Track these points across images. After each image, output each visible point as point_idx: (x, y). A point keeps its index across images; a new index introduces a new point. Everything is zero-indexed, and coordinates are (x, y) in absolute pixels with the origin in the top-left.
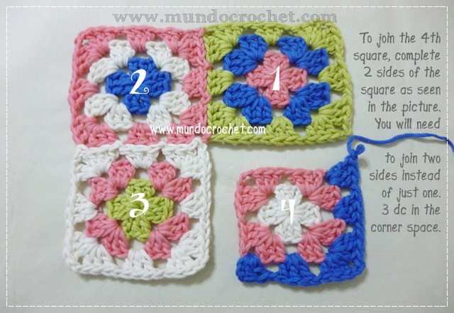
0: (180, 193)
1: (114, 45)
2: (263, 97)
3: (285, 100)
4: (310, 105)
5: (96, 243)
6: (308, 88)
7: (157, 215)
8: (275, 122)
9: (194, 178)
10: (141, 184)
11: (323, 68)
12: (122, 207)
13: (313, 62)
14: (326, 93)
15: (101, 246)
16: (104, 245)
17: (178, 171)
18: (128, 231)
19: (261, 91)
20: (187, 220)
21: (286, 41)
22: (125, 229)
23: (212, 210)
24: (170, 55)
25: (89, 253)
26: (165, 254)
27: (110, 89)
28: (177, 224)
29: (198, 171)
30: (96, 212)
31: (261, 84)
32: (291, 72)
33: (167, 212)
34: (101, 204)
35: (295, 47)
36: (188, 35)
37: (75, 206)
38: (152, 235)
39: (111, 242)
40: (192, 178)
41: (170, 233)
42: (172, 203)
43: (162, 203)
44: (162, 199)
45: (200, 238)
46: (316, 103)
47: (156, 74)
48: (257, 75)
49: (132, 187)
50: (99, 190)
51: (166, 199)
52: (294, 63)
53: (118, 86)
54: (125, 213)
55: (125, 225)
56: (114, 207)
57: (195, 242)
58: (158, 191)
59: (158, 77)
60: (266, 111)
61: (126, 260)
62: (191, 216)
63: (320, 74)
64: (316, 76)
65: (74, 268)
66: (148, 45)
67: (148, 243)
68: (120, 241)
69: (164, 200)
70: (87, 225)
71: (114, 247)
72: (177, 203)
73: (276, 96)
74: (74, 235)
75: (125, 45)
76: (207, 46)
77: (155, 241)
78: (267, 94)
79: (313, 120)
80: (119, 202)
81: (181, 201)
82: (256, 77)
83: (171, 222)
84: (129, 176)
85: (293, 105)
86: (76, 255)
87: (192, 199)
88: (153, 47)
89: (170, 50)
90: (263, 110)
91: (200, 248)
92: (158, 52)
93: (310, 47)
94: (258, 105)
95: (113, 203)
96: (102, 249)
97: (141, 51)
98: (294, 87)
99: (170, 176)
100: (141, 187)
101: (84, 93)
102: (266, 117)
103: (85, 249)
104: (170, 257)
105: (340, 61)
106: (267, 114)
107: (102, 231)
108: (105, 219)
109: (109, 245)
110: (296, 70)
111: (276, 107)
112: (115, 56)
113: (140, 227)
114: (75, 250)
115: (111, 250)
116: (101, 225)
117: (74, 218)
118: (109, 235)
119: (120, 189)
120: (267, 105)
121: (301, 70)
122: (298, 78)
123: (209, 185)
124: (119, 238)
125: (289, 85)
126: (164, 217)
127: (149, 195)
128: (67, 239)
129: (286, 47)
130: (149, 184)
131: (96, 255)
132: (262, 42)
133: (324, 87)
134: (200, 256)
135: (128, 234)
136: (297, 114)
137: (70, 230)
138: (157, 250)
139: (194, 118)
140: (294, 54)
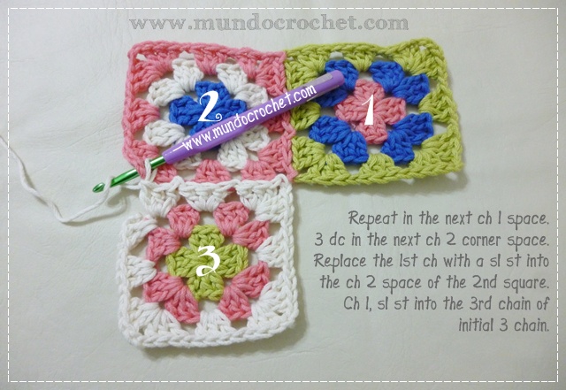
0: (256, 239)
1: (179, 65)
2: (356, 132)
3: (382, 135)
4: (411, 140)
5: (159, 309)
6: (408, 120)
7: (229, 268)
8: (371, 160)
9: (272, 221)
10: (207, 231)
11: (424, 96)
12: (186, 261)
13: (411, 90)
14: (428, 124)
15: (165, 312)
16: (169, 310)
17: (252, 213)
18: (196, 290)
19: (353, 125)
20: (267, 270)
21: (379, 67)
22: (192, 288)
23: (296, 257)
24: (245, 80)
25: (151, 321)
26: (245, 312)
27: (176, 118)
28: (255, 276)
29: (277, 213)
30: (155, 271)
31: (353, 118)
32: (388, 103)
33: (241, 262)
34: (160, 261)
35: (389, 74)
36: (267, 59)
37: (128, 270)
38: (226, 292)
39: (177, 306)
40: (269, 221)
41: (249, 286)
42: (246, 250)
43: (234, 252)
44: (234, 246)
45: (286, 289)
46: (419, 137)
47: (229, 101)
48: (347, 108)
49: (196, 235)
50: (157, 244)
51: (238, 247)
52: (389, 92)
53: (185, 114)
54: (191, 268)
55: (192, 283)
56: (176, 262)
57: (279, 295)
58: (228, 238)
59: (231, 104)
60: (360, 148)
61: (198, 325)
62: (270, 264)
63: (421, 104)
64: (416, 106)
65: (135, 341)
66: (219, 68)
67: (222, 302)
68: (187, 303)
69: (236, 249)
70: (146, 287)
71: (181, 310)
72: (252, 250)
73: (372, 131)
74: (131, 302)
75: (192, 66)
76: (288, 73)
77: (231, 298)
78: (360, 128)
79: (416, 155)
80: (182, 255)
81: (258, 247)
82: (346, 109)
83: (248, 273)
84: (192, 223)
85: (393, 141)
86: (137, 325)
87: (270, 244)
88: (225, 69)
89: (246, 75)
90: (356, 147)
91: (287, 301)
92: (230, 77)
93: (408, 73)
94: (351, 141)
95: (174, 257)
96: (166, 315)
97: (210, 74)
98: (392, 120)
99: (241, 219)
100: (206, 235)
101: (144, 116)
102: (361, 155)
103: (147, 317)
104: (251, 315)
105: (443, 87)
106: (362, 151)
107: (165, 293)
108: (166, 278)
109: (175, 309)
110: (392, 100)
111: (372, 143)
112: (179, 77)
113: (211, 283)
114: (134, 320)
115: (178, 315)
116: (163, 285)
117: (130, 282)
118: (173, 297)
119: (182, 240)
120: (362, 142)
121: (398, 100)
122: (396, 109)
123: (291, 228)
124: (186, 300)
125: (386, 118)
126: (238, 269)
127: (218, 244)
128: (123, 307)
129: (380, 74)
130: (216, 230)
131: (160, 323)
132: (351, 69)
133: (425, 119)
134: (287, 311)
135: (196, 294)
136: (398, 151)
137: (125, 297)
138: (234, 309)
139: (275, 155)
140: (389, 82)
